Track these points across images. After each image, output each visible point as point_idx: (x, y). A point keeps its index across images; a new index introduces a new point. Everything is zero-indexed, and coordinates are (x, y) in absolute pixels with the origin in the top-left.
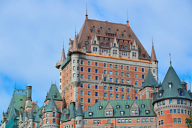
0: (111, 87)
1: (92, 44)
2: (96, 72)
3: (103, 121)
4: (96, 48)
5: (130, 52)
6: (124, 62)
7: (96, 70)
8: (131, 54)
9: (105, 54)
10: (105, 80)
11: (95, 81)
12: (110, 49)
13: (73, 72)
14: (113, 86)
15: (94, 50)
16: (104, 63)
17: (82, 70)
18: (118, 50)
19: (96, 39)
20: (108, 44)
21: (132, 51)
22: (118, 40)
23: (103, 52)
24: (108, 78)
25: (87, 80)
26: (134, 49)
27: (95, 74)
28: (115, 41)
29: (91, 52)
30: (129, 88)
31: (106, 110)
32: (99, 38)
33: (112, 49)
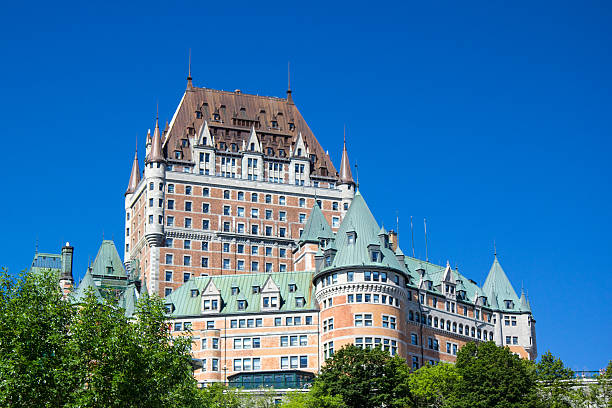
0: (241, 247)
1: (198, 146)
2: (206, 210)
3: (197, 324)
4: (208, 155)
5: (289, 162)
6: (273, 187)
7: (206, 206)
8: (292, 167)
9: (228, 167)
10: (226, 229)
11: (202, 232)
12: (241, 157)
13: (149, 211)
14: (246, 244)
15: (201, 160)
16: (224, 189)
17: (170, 207)
18: (259, 158)
19: (206, 133)
20: (236, 146)
21: (293, 162)
22: (261, 135)
23: (223, 163)
24: (233, 226)
25: (182, 230)
26: (298, 157)
27: (201, 216)
28: (254, 138)
29: (194, 165)
30: (284, 247)
31: (204, 298)
32: (214, 130)
33: (246, 157)
